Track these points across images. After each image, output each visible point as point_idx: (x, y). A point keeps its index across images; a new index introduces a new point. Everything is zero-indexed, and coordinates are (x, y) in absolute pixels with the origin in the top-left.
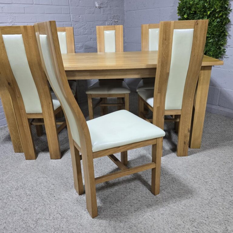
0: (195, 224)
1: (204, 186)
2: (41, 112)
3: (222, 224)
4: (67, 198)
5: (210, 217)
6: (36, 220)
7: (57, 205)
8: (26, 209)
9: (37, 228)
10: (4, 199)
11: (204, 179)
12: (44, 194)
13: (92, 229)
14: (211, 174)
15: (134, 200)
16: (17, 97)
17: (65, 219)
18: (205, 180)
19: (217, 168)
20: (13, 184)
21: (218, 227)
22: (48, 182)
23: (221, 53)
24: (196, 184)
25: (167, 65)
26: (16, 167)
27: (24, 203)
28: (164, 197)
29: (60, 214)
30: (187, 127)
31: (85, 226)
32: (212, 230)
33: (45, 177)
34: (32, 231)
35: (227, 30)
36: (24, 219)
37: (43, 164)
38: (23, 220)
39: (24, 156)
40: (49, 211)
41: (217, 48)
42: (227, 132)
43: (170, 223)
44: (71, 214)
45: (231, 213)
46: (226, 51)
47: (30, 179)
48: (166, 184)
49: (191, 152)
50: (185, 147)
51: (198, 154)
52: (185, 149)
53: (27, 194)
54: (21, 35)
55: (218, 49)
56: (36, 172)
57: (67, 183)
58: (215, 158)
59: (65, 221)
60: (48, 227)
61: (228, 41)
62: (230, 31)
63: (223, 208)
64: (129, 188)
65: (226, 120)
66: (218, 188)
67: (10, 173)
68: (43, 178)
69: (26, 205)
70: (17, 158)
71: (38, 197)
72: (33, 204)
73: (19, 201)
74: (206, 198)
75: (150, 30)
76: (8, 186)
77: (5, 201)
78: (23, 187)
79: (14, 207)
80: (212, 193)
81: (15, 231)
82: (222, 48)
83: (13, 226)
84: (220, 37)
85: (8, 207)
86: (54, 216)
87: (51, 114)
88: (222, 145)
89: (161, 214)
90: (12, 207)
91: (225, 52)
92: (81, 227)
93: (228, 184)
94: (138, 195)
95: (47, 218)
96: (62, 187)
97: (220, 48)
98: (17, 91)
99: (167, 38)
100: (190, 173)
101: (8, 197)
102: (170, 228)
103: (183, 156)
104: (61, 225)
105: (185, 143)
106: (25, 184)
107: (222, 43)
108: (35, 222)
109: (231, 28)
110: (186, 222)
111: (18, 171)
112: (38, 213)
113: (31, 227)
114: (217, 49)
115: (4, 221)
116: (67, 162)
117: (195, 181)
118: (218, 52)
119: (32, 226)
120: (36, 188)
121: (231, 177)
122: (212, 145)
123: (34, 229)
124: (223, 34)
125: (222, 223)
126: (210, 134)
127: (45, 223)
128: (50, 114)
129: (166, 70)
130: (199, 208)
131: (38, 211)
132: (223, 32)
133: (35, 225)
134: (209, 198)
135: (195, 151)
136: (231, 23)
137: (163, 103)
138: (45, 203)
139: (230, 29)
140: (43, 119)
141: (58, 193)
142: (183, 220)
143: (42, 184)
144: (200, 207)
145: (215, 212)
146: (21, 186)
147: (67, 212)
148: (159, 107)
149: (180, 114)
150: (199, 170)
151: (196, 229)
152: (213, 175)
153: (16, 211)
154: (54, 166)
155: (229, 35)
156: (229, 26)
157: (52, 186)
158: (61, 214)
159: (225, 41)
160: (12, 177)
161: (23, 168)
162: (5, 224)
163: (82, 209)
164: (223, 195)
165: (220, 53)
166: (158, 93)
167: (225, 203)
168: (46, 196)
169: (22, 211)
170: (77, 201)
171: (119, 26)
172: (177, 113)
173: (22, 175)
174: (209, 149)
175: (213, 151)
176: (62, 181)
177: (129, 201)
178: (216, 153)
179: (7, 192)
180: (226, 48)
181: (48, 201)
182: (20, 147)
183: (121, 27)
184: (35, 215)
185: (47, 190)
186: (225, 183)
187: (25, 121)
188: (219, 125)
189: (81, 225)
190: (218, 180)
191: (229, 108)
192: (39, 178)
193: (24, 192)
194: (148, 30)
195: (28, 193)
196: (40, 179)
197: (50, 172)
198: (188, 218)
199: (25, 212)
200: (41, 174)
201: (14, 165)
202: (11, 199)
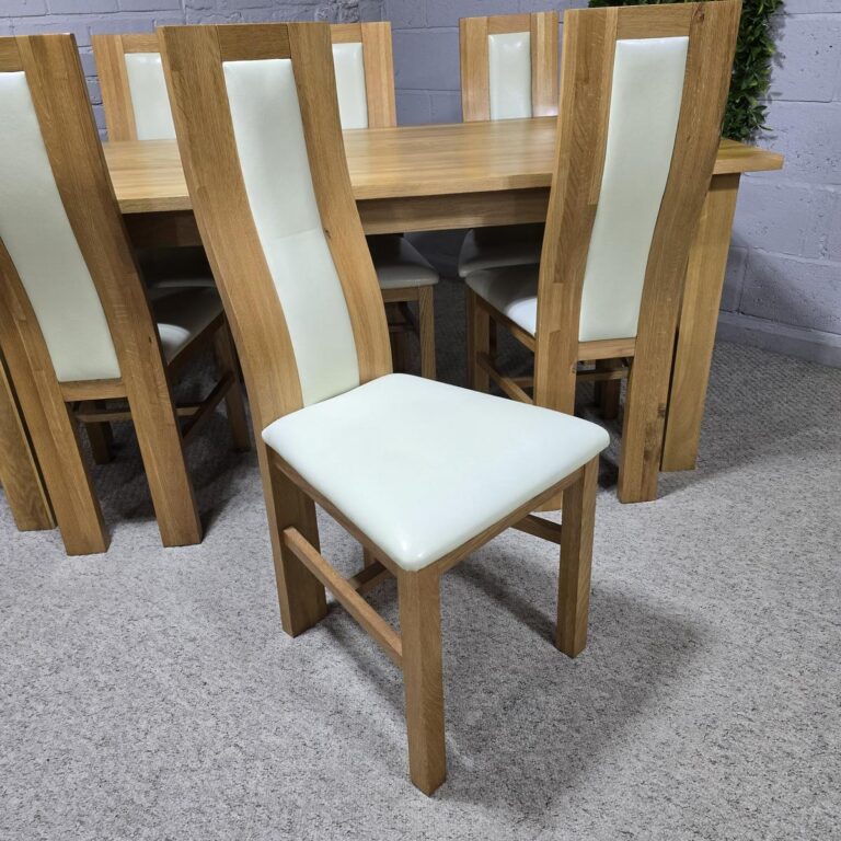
0: (717, 735)
1: (728, 601)
2: (116, 373)
3: (805, 727)
4: (253, 685)
5: (761, 708)
6: (153, 778)
7: (219, 714)
8: (106, 741)
9: (162, 804)
10: (13, 711)
11: (722, 577)
12: (163, 678)
13: (363, 789)
14: (743, 556)
15: (495, 670)
16: (17, 323)
17: (258, 763)
18: (727, 580)
19: (761, 534)
20: (36, 652)
21: (794, 739)
22: (171, 632)
23: (750, 122)
24: (700, 595)
25: (590, 178)
26: (35, 586)
27: (95, 717)
28: (598, 652)
29: (236, 745)
30: (656, 398)
31: (337, 781)
32: (775, 749)
33: (156, 617)
34: (146, 816)
35: (772, 34)
36: (106, 777)
37: (139, 567)
38: (103, 782)
39: (59, 542)
40: (194, 738)
41: (734, 102)
42: (777, 405)
43: (634, 741)
44: (278, 741)
45: (828, 685)
46: (766, 115)
47: (101, 628)
48: (599, 605)
49: (667, 485)
50: (648, 470)
51: (689, 489)
52: (647, 475)
53: (101, 685)
54: (23, 73)
55: (738, 106)
56: (117, 600)
57: (243, 631)
58: (748, 500)
59: (261, 769)
60: (203, 798)
61: (772, 76)
62: (781, 39)
63: (801, 673)
64: (472, 630)
65: (767, 363)
66: (774, 604)
67: (16, 610)
68: (147, 621)
69: (101, 724)
70: (31, 550)
71: (145, 691)
72: (131, 720)
73: (72, 712)
74: (741, 643)
75: (492, 38)
76: (18, 662)
77: (18, 717)
78: (79, 660)
79: (57, 735)
80: (758, 623)
81: (82, 823)
82: (755, 103)
83: (68, 808)
84: (745, 60)
85: (37, 738)
86: (218, 757)
87: (155, 381)
88: (767, 452)
89: (597, 711)
90: (49, 738)
91: (762, 118)
92: (323, 784)
93: (805, 588)
94: (505, 653)
95: (194, 766)
96: (226, 648)
97: (745, 104)
98: (15, 299)
99: (591, 75)
100: (673, 560)
101: (28, 702)
102: (637, 756)
103: (641, 501)
104: (251, 785)
105: (647, 455)
106: (82, 648)
107: (755, 84)
108: (151, 785)
109: (783, 26)
110: (687, 729)
111: (48, 601)
112: (153, 749)
113: (138, 803)
114: (733, 107)
115: (32, 792)
116: (227, 553)
117: (694, 585)
118: (740, 117)
119: (142, 800)
120: (127, 658)
121: (811, 563)
122: (732, 453)
123: (153, 810)
124: (758, 50)
125: (805, 721)
126: (720, 415)
127: (188, 784)
128: (152, 379)
129: (588, 195)
130: (722, 678)
131: (151, 743)
132: (757, 43)
133: (153, 794)
134: (752, 642)
135: (678, 478)
136: (786, 9)
137: (570, 318)
138: (172, 710)
139: (780, 31)
140: (125, 400)
141: (215, 669)
142: (675, 725)
143: (150, 643)
144: (725, 675)
145: (777, 688)
146: (70, 657)
147: (262, 737)
148: (558, 331)
149: (632, 355)
150: (701, 545)
151: (722, 753)
152: (751, 560)
153: (68, 751)
154: (180, 573)
155: (779, 55)
156: (778, 20)
157: (189, 647)
158: (242, 744)
159: (762, 76)
160: (29, 624)
161: (64, 589)
162: (36, 803)
163: (317, 719)
164: (793, 627)
165: (746, 121)
166: (555, 281)
167: (804, 655)
168: (173, 683)
169: (91, 747)
170: (292, 691)
171: (377, 27)
172: (621, 350)
173: (67, 616)
174: (726, 468)
175: (739, 476)
176: (224, 625)
177: (478, 678)
178: (750, 482)
179: (19, 682)
180: (766, 104)
181: (185, 703)
182: (38, 509)
183: (384, 27)
184: (144, 756)
185: (171, 661)
186: (795, 585)
187: (55, 413)
188: (746, 383)
189: (323, 779)
190: (770, 578)
191: (777, 321)
192: (132, 619)
193: (86, 678)
194: (486, 39)
195: (103, 678)
196: (136, 623)
197: (173, 596)
198: (689, 717)
199: (105, 752)
200: (137, 606)
201: (27, 580)
202: (40, 708)
